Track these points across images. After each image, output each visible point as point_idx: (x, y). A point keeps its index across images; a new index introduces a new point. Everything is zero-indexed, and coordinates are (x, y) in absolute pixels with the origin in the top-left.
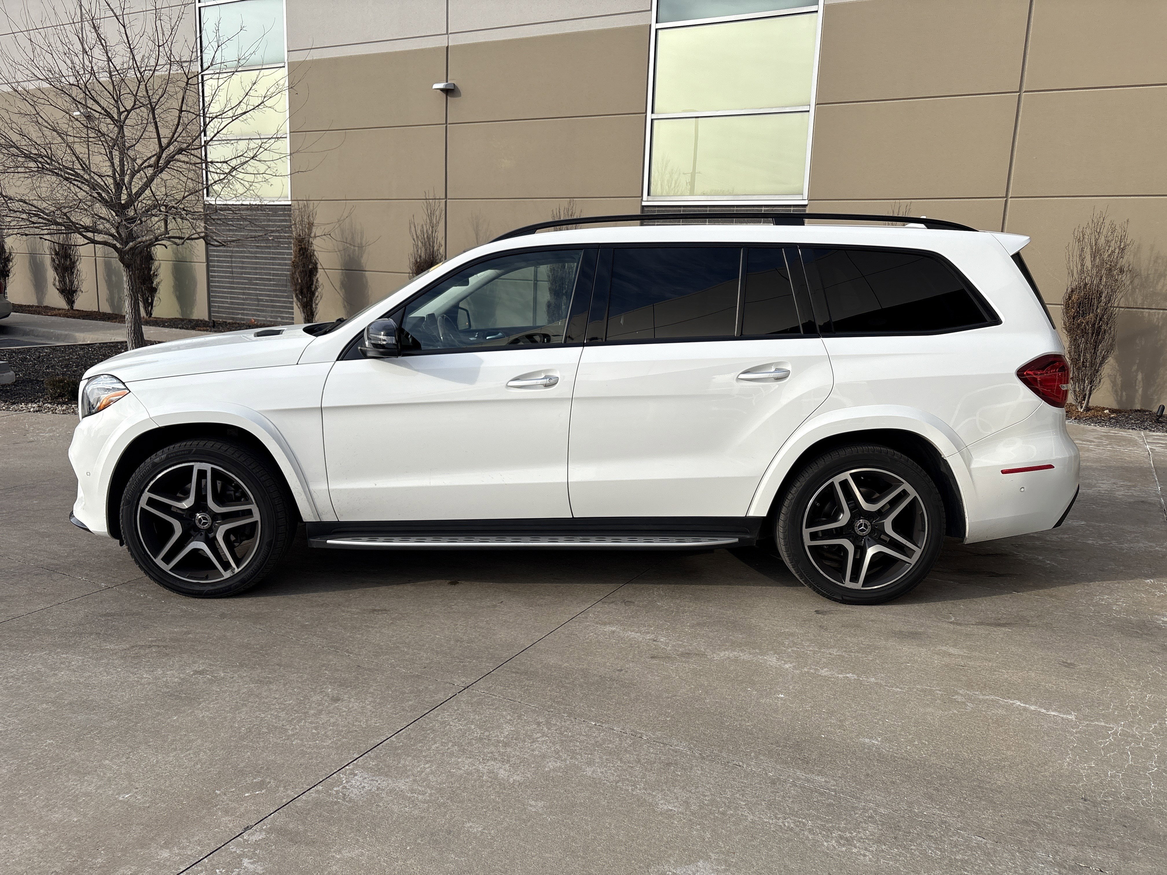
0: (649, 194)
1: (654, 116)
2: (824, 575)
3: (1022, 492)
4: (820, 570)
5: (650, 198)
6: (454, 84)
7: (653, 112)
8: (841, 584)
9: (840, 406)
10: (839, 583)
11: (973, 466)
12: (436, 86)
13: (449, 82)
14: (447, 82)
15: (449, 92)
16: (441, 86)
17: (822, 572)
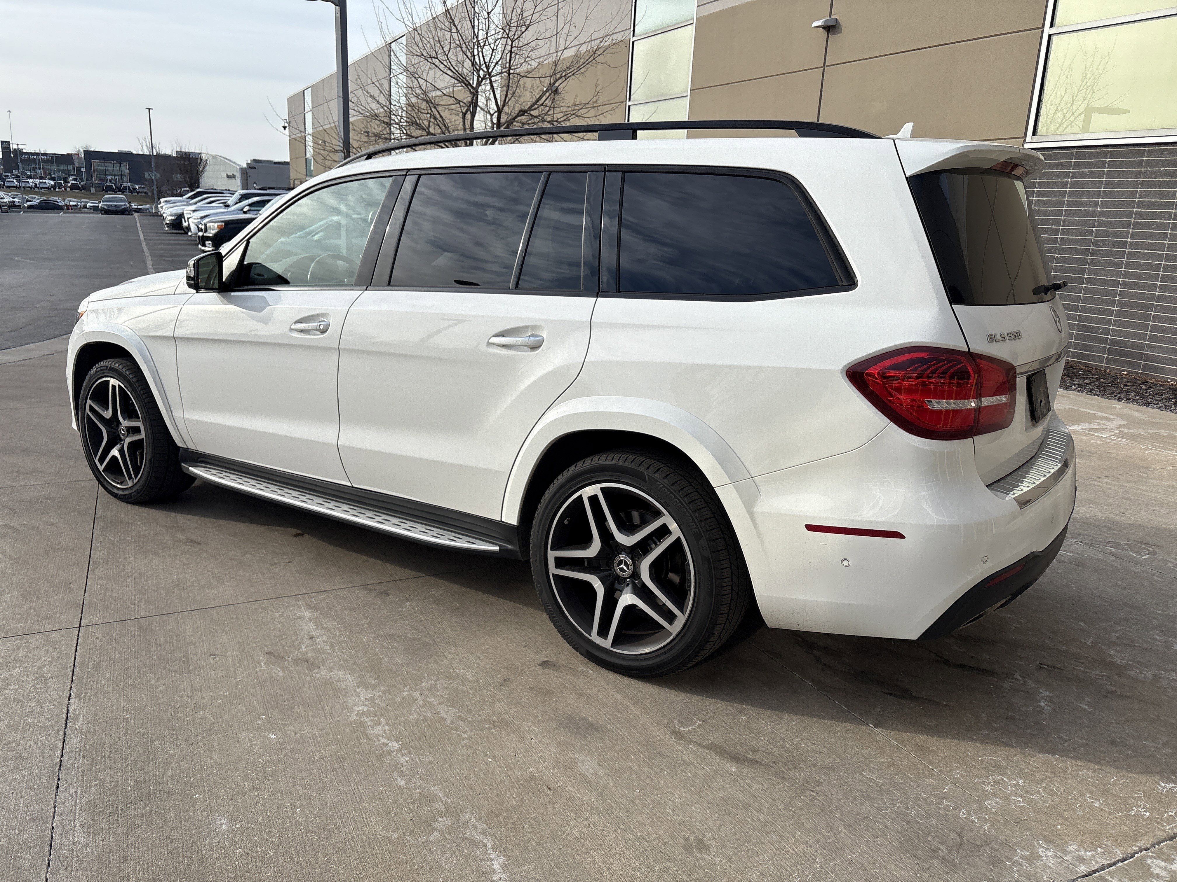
0: (1034, 134)
1: (1053, 31)
2: (570, 617)
3: (844, 565)
4: (564, 609)
5: (1035, 139)
6: (836, 19)
7: (1052, 26)
8: (588, 636)
9: (588, 392)
10: (585, 633)
11: (758, 509)
12: (815, 24)
13: (832, 17)
14: (830, 16)
15: (831, 28)
16: (820, 23)
17: (566, 612)
